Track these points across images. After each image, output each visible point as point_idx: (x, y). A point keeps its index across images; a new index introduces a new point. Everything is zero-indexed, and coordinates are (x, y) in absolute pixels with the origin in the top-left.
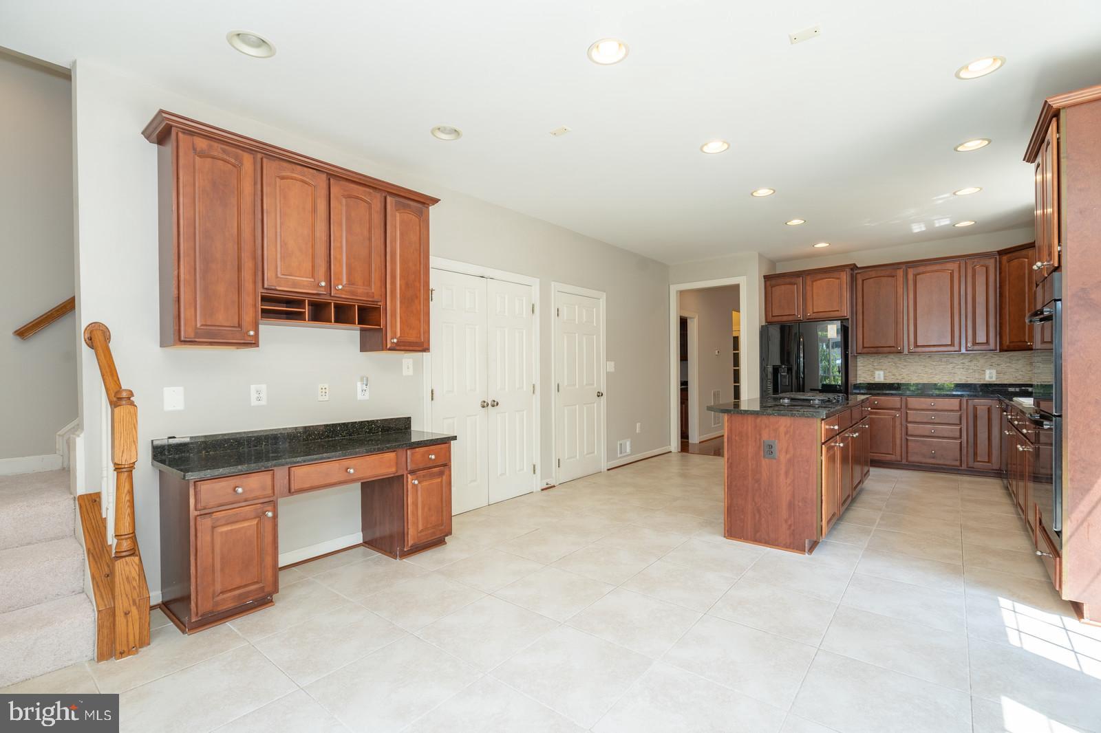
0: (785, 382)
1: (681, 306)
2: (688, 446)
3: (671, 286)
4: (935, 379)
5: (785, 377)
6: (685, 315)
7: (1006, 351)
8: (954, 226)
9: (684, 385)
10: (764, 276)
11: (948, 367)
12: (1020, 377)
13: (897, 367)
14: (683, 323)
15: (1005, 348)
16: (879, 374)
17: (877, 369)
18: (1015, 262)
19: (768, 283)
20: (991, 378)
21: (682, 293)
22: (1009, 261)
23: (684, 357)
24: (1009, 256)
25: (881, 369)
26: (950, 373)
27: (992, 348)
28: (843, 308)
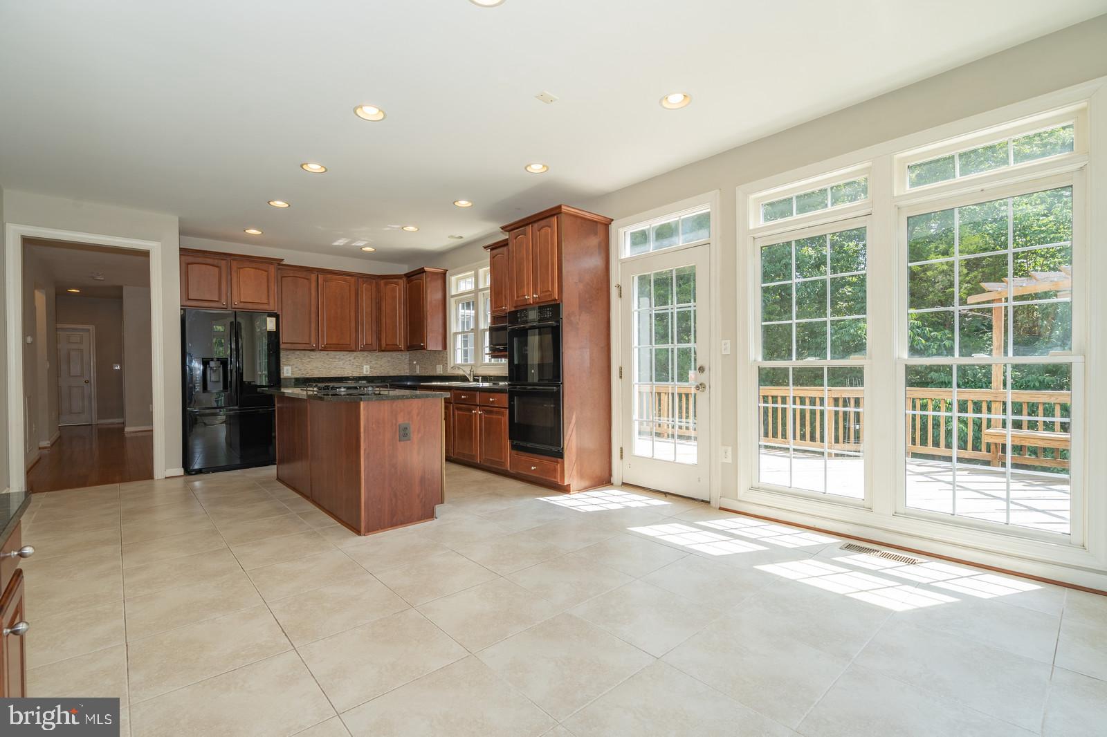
0: (215, 378)
3: (7, 224)
4: (332, 373)
5: (215, 371)
7: (383, 351)
8: (361, 249)
10: (180, 248)
12: (382, 371)
13: (302, 363)
15: (383, 349)
16: (287, 370)
18: (389, 287)
19: (185, 258)
20: (367, 371)
22: (386, 284)
24: (385, 280)
25: (289, 365)
26: (342, 368)
27: (375, 348)
28: (272, 302)
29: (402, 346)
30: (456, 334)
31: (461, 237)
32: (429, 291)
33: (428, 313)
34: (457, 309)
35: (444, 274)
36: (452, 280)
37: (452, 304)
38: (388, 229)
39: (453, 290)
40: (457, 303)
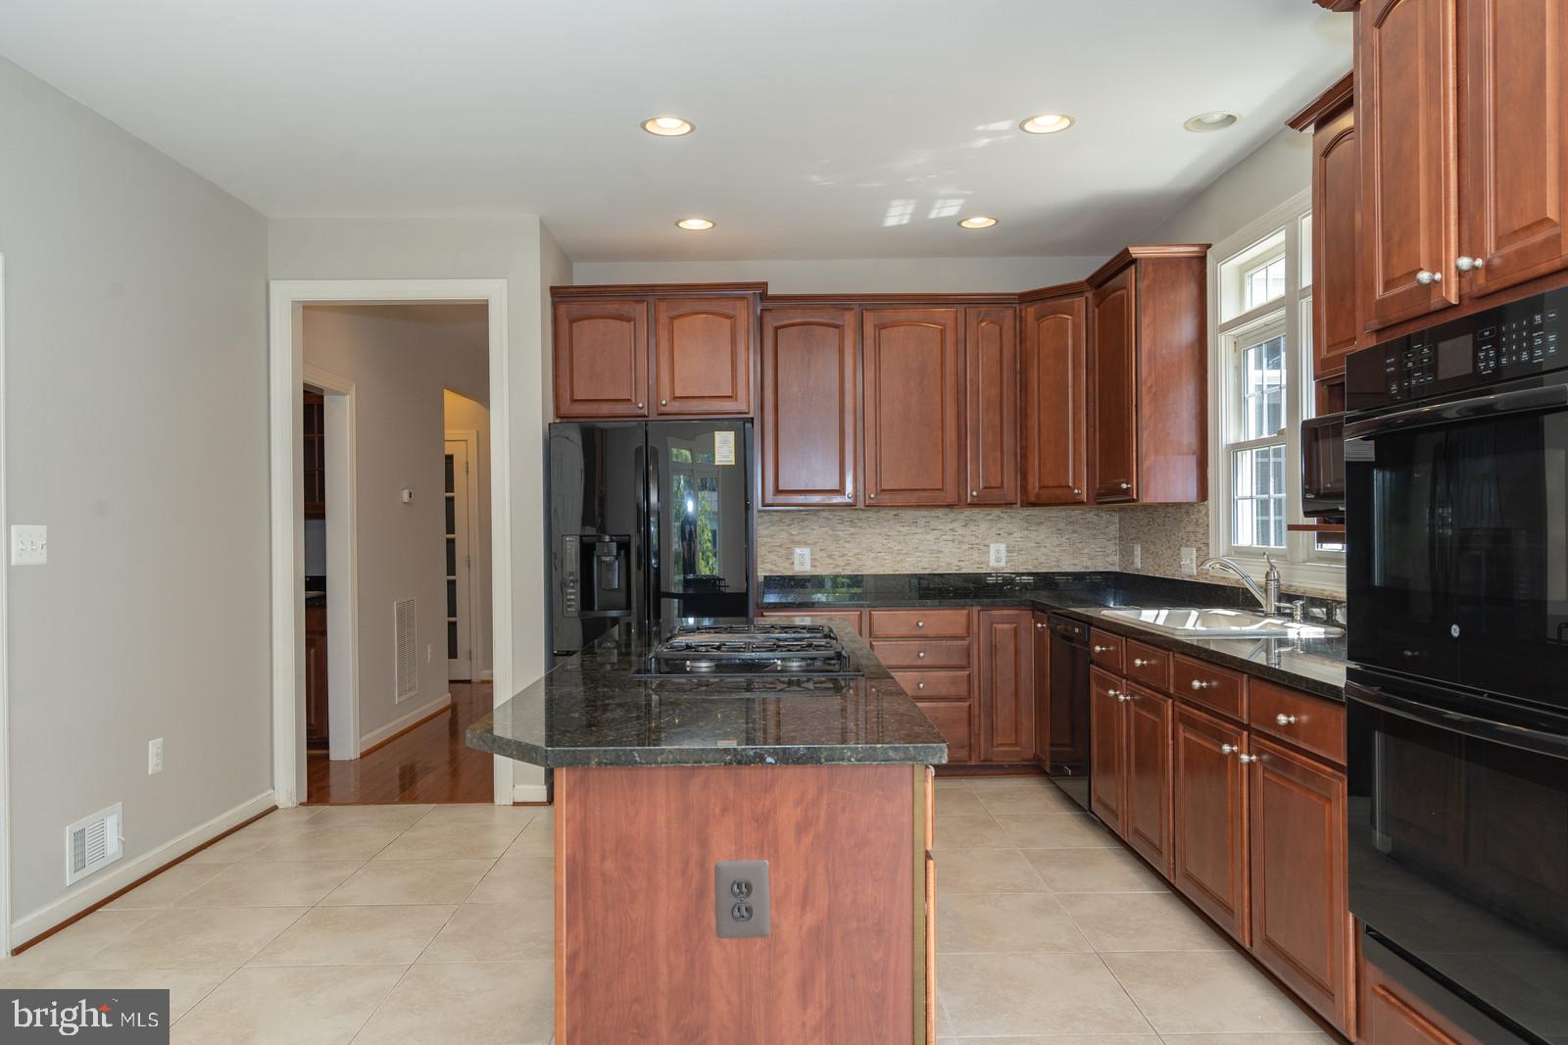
0: (610, 581)
1: (308, 349)
2: (328, 767)
3: (272, 283)
4: (907, 565)
5: (610, 565)
6: (317, 381)
7: (1033, 505)
8: (959, 224)
9: (316, 586)
10: (552, 288)
11: (928, 537)
12: (1042, 559)
13: (837, 539)
14: (313, 407)
15: (1032, 499)
16: (802, 555)
17: (799, 543)
18: (1049, 323)
19: (563, 309)
20: (998, 560)
21: (310, 312)
22: (1039, 318)
23: (314, 506)
24: (1038, 305)
25: (806, 544)
26: (932, 552)
27: (1011, 498)
28: (741, 392)
29: (1082, 492)
30: (1238, 447)
31: (1230, 119)
32: (1145, 320)
33: (1144, 390)
34: (1240, 370)
35: (1202, 259)
36: (1224, 273)
37: (1222, 349)
38: (984, 142)
39: (1226, 308)
40: (1240, 346)
